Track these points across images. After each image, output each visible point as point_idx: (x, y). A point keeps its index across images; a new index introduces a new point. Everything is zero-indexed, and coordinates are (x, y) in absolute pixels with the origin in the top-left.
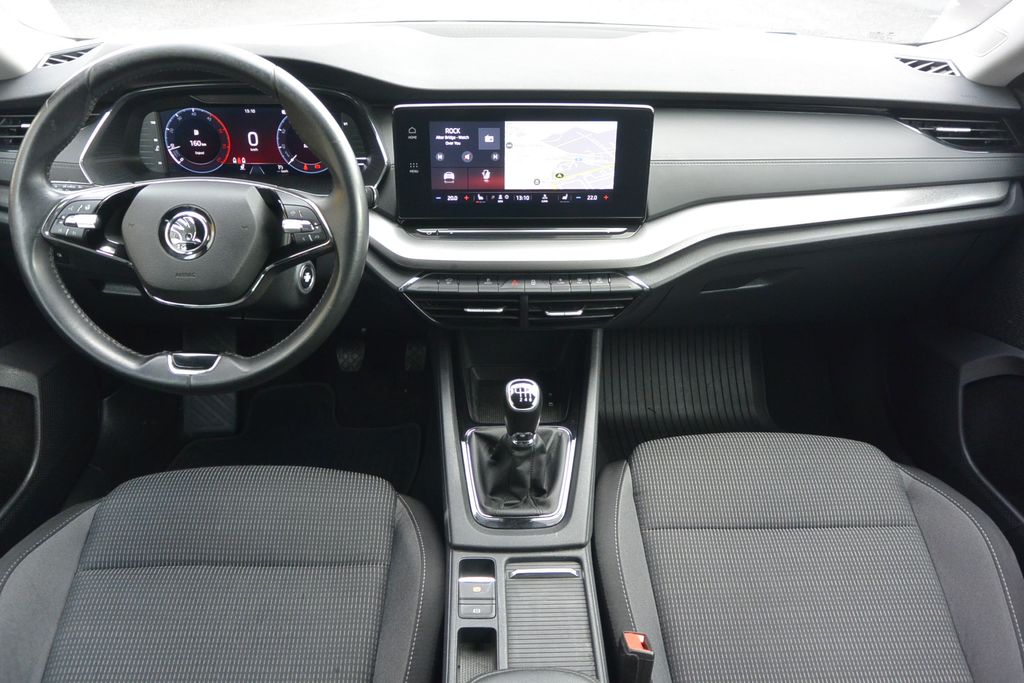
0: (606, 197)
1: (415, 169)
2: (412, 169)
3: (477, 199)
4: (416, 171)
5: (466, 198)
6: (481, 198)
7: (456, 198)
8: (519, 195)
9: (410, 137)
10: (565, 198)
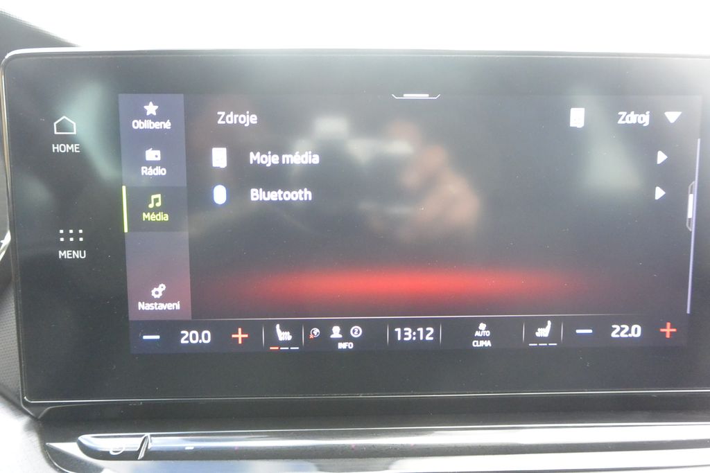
0: (668, 330)
1: (76, 246)
2: (65, 247)
3: (273, 339)
4: (77, 254)
5: (240, 336)
6: (284, 336)
7: (205, 337)
8: (403, 324)
9: (57, 148)
10: (543, 332)
